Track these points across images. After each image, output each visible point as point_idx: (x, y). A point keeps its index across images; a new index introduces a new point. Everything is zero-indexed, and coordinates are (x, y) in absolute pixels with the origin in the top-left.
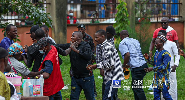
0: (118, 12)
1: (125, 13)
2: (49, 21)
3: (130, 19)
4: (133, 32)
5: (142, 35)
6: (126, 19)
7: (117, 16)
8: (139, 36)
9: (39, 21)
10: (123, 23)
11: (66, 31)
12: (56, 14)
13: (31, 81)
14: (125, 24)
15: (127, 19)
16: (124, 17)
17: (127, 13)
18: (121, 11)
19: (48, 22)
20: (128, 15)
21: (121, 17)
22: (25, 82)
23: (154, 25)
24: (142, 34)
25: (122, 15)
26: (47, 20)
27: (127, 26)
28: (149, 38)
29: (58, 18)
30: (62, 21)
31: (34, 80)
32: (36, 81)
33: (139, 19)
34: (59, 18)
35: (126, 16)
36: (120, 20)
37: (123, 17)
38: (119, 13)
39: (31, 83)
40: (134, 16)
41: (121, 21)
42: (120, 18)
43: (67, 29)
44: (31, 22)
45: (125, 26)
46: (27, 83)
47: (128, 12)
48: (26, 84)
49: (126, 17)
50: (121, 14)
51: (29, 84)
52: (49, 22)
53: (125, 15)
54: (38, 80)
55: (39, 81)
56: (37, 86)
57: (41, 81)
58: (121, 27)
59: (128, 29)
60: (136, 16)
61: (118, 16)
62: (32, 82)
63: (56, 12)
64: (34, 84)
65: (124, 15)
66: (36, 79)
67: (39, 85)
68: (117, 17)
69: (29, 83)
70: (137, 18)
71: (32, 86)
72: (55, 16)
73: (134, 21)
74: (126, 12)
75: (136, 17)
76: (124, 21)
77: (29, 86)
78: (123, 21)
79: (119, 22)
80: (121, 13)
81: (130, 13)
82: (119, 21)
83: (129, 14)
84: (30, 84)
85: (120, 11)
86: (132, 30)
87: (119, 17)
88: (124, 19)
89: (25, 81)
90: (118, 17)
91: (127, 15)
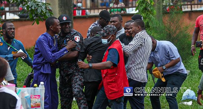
3: (156, 7)
4: (159, 25)
5: (172, 28)
7: (139, 4)
8: (168, 29)
9: (36, 13)
12: (59, 4)
13: (28, 90)
14: (149, 15)
15: (152, 8)
16: (148, 6)
17: (152, 0)
20: (153, 3)
21: (144, 5)
22: (21, 92)
23: (187, 15)
25: (145, 3)
27: (152, 17)
28: (181, 31)
29: (61, 9)
31: (32, 88)
32: (35, 90)
34: (63, 8)
35: (151, 4)
36: (143, 9)
37: (146, 6)
39: (28, 93)
40: (161, 4)
41: (145, 11)
42: (143, 7)
43: (73, 22)
44: (25, 14)
45: (150, 17)
46: (23, 93)
48: (21, 94)
50: (143, 2)
51: (25, 94)
53: (149, 2)
54: (37, 88)
55: (39, 91)
56: (36, 97)
57: (41, 90)
59: (154, 21)
60: (164, 4)
62: (30, 91)
64: (31, 94)
65: (147, 2)
66: (35, 87)
67: (39, 96)
68: (138, 6)
69: (25, 92)
71: (30, 97)
72: (57, 6)
73: (161, 10)
75: (164, 6)
76: (148, 10)
77: (26, 97)
79: (142, 12)
83: (154, 1)
84: (27, 95)
86: (158, 22)
88: (149, 8)
89: (20, 90)
90: (140, 6)
91: (151, 2)
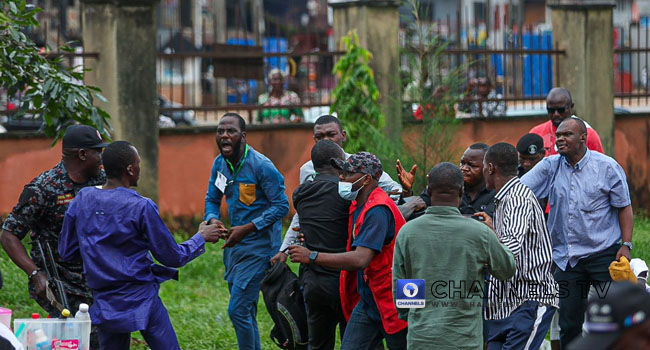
0: (340, 83)
1: (365, 88)
2: (99, 117)
3: (385, 106)
5: (430, 162)
6: (370, 106)
7: (339, 98)
10: (358, 121)
11: (157, 151)
12: (120, 94)
14: (367, 126)
15: (374, 109)
16: (365, 102)
17: (374, 87)
18: (352, 80)
19: (95, 118)
20: (377, 93)
21: (353, 100)
22: (25, 330)
23: (470, 128)
24: (428, 159)
25: (356, 93)
26: (90, 112)
27: (374, 133)
29: (127, 107)
30: (142, 116)
31: (57, 321)
32: (63, 324)
33: (415, 107)
34: (131, 105)
35: (371, 97)
36: (350, 111)
37: (358, 102)
38: (345, 86)
39: (46, 334)
40: (399, 98)
41: (354, 115)
42: (349, 106)
43: (159, 144)
45: (368, 133)
46: (30, 333)
47: (377, 82)
49: (369, 101)
50: (351, 90)
51: (36, 337)
52: (97, 121)
53: (367, 93)
58: (352, 137)
59: (380, 143)
60: (407, 97)
61: (342, 97)
62: (50, 331)
63: (120, 84)
64: (54, 335)
65: (362, 93)
66: (65, 317)
67: (76, 342)
68: (337, 102)
69: (37, 332)
70: (409, 104)
71: (50, 343)
72: (115, 98)
73: (399, 114)
74: (368, 82)
75: (405, 102)
76: (364, 115)
77: (39, 345)
78: (359, 117)
79: (347, 117)
80: (352, 85)
81: (385, 85)
82: (344, 116)
83: (380, 90)
84: (43, 338)
85: (347, 79)
87: (345, 102)
88: (365, 108)
89: (23, 325)
90: (340, 102)
91: (372, 92)
